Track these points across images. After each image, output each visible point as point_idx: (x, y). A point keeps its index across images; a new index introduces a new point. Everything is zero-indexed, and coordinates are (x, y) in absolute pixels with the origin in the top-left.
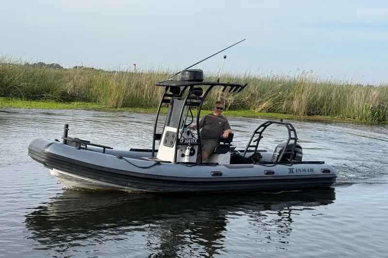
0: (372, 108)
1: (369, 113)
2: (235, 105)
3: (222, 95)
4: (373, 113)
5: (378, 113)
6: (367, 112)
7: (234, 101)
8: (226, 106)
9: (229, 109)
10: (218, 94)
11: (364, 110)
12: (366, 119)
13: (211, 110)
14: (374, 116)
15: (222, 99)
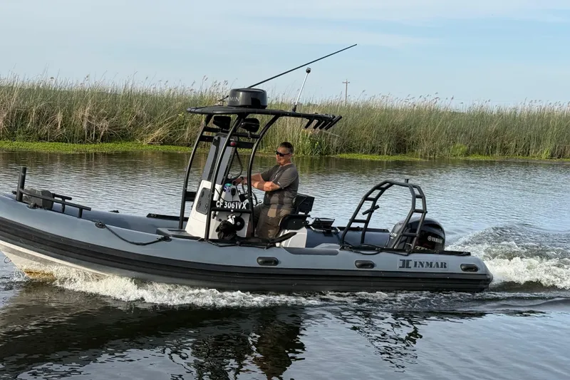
0: (311, 136)
1: (308, 143)
2: (111, 135)
3: (90, 118)
4: (313, 143)
5: (320, 143)
6: (305, 143)
7: (110, 128)
8: (96, 136)
9: (102, 141)
10: (83, 116)
11: (301, 139)
12: (304, 152)
13: (73, 143)
14: (314, 147)
15: (89, 125)
